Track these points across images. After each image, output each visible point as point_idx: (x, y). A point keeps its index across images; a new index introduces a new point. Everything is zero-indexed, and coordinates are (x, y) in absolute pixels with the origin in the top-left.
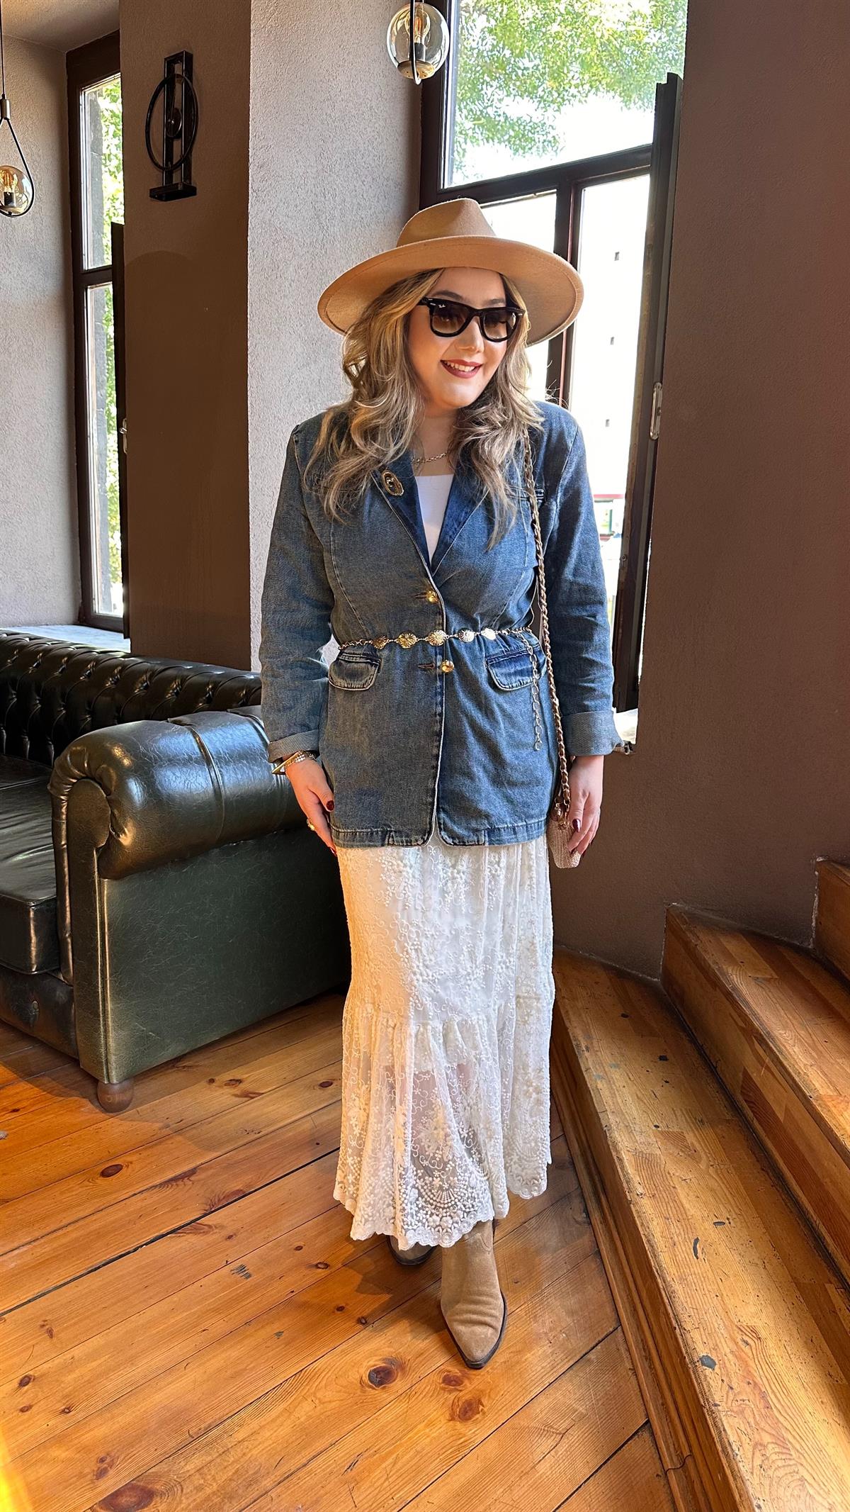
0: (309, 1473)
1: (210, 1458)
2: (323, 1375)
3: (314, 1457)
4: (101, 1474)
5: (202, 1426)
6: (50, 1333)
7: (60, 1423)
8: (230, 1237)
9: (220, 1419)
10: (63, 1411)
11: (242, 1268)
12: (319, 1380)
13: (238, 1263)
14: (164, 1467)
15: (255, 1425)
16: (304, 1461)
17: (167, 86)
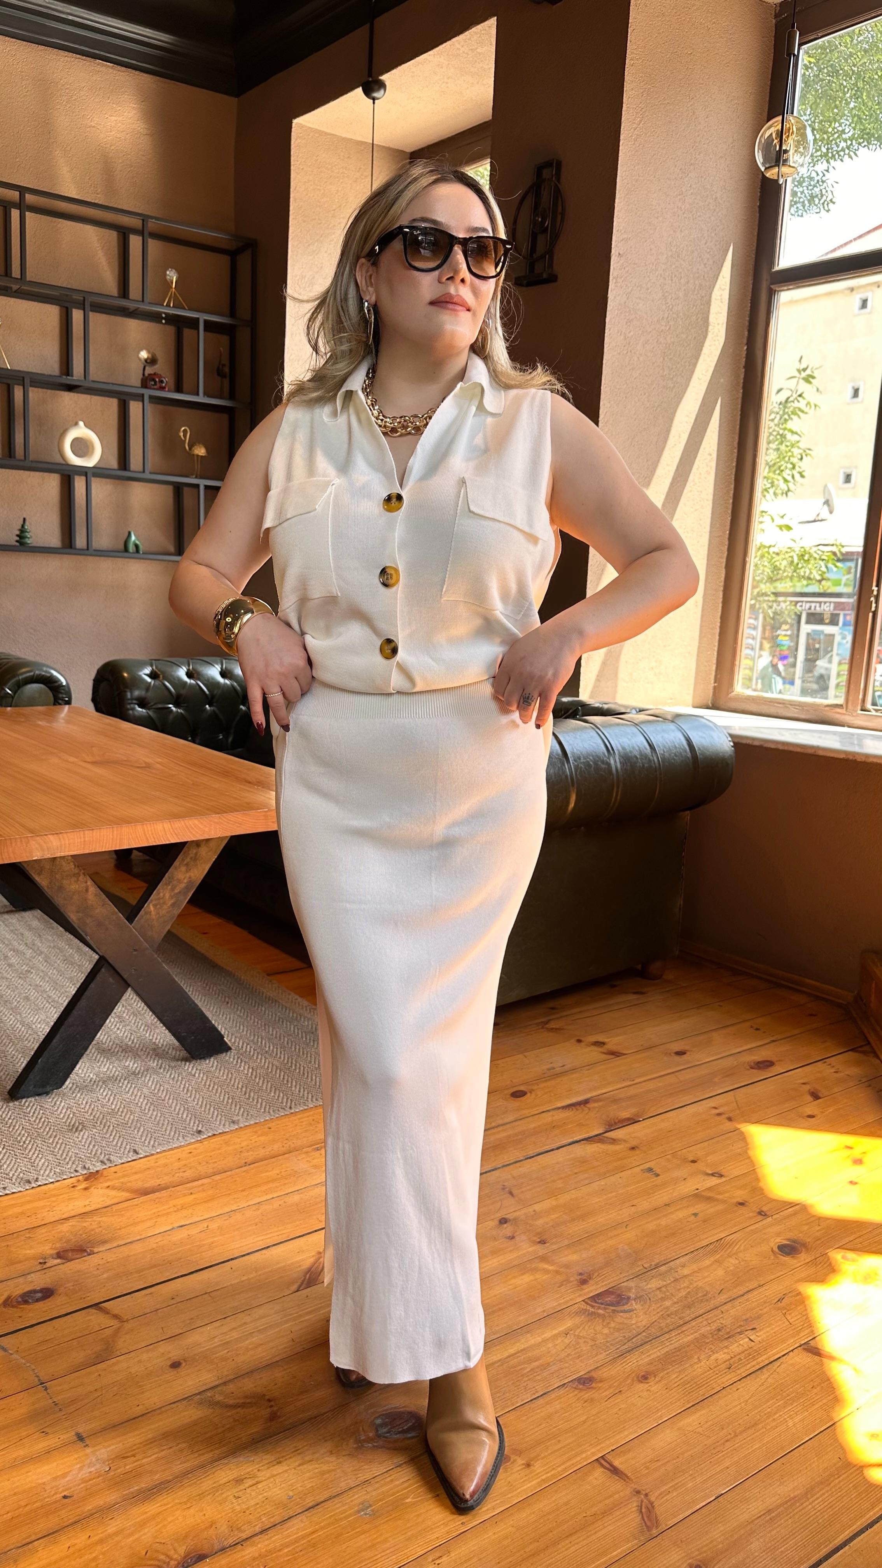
0: (747, 1300)
1: (665, 1283)
2: (739, 1244)
3: (748, 1291)
4: (584, 1282)
5: (653, 1263)
6: (511, 1193)
7: (541, 1250)
8: (633, 1148)
9: (664, 1260)
10: (540, 1242)
11: (650, 1170)
12: (738, 1246)
13: (647, 1166)
14: (632, 1284)
15: (695, 1267)
16: (741, 1293)
17: (536, 188)
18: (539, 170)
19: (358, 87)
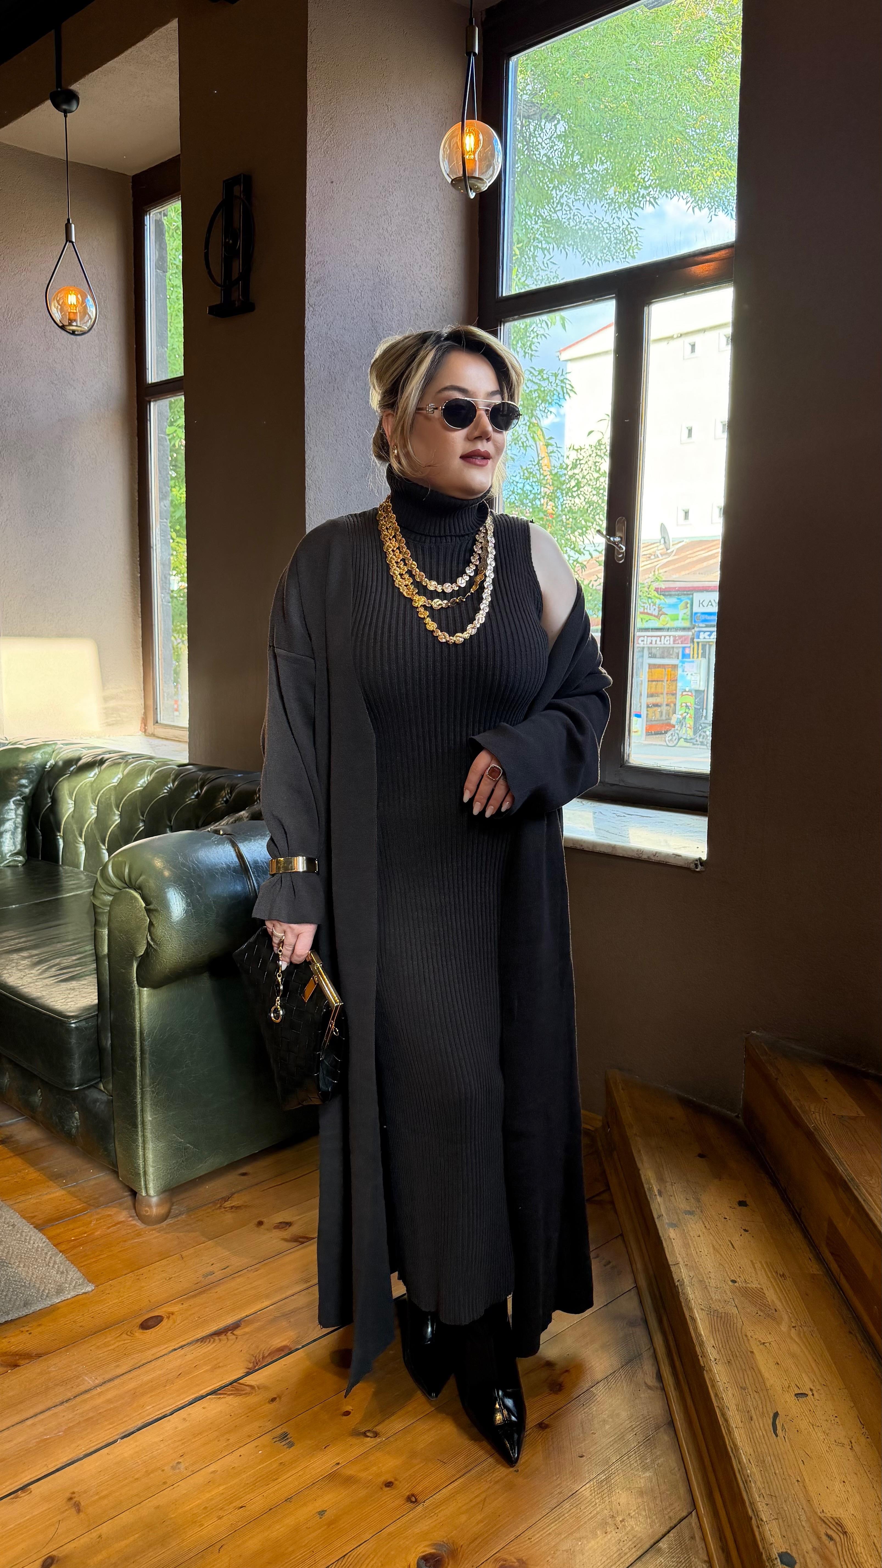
8: (274, 1400)
11: (285, 1436)
17: (226, 206)
18: (229, 185)
19: (47, 99)
